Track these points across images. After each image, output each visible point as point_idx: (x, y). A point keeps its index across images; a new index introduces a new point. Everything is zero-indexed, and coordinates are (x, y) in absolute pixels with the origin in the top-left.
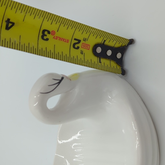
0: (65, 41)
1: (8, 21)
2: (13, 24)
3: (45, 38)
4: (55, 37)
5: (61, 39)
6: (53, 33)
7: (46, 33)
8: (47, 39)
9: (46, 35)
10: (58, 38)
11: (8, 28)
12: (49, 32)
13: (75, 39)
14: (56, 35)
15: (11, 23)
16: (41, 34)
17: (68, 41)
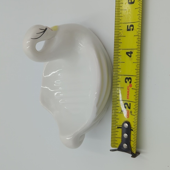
0: (127, 96)
1: (131, 53)
2: (130, 56)
3: (127, 80)
4: (128, 88)
5: (128, 92)
6: (131, 86)
7: (130, 80)
8: (126, 82)
9: (128, 81)
10: (128, 90)
11: (127, 53)
12: (130, 82)
13: (130, 104)
14: (130, 88)
15: (131, 55)
16: (128, 77)
17: (128, 98)
